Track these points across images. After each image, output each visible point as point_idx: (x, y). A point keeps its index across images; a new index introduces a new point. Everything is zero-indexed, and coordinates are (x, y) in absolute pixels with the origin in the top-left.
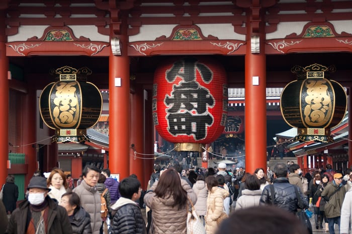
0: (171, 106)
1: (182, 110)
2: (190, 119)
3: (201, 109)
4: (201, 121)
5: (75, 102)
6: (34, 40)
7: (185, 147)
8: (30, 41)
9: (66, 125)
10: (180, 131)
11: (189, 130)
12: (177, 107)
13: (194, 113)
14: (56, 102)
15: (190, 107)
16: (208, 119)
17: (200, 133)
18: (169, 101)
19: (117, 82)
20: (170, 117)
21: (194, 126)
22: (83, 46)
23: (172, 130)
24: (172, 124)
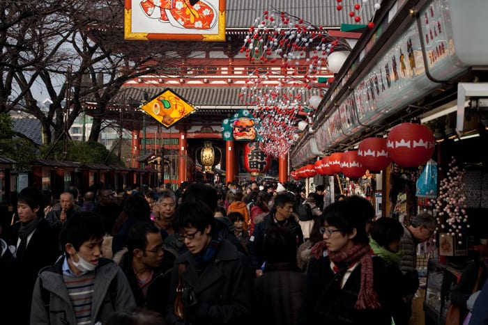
0: (250, 158)
1: (255, 159)
2: (257, 163)
3: (262, 159)
4: (262, 164)
5: (211, 155)
6: (197, 132)
7: (255, 174)
8: (195, 132)
9: (208, 165)
10: (254, 167)
11: (257, 167)
12: (253, 158)
13: (259, 161)
14: (204, 155)
15: (258, 158)
16: (265, 163)
17: (261, 168)
18: (249, 156)
19: (230, 149)
20: (250, 162)
21: (259, 165)
22: (216, 134)
23: (250, 167)
24: (250, 165)
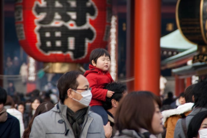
0: (41, 16)
1: (57, 22)
2: (66, 33)
3: (80, 21)
4: (80, 36)
7: (58, 68)
10: (54, 48)
11: (65, 47)
12: (50, 18)
13: (72, 26)
15: (66, 18)
16: (88, 33)
17: (79, 50)
18: (39, 10)
20: (42, 31)
21: (71, 42)
23: (43, 46)
24: (44, 39)
